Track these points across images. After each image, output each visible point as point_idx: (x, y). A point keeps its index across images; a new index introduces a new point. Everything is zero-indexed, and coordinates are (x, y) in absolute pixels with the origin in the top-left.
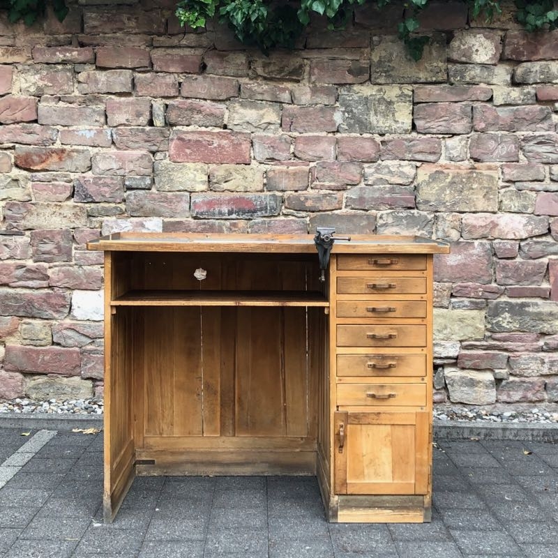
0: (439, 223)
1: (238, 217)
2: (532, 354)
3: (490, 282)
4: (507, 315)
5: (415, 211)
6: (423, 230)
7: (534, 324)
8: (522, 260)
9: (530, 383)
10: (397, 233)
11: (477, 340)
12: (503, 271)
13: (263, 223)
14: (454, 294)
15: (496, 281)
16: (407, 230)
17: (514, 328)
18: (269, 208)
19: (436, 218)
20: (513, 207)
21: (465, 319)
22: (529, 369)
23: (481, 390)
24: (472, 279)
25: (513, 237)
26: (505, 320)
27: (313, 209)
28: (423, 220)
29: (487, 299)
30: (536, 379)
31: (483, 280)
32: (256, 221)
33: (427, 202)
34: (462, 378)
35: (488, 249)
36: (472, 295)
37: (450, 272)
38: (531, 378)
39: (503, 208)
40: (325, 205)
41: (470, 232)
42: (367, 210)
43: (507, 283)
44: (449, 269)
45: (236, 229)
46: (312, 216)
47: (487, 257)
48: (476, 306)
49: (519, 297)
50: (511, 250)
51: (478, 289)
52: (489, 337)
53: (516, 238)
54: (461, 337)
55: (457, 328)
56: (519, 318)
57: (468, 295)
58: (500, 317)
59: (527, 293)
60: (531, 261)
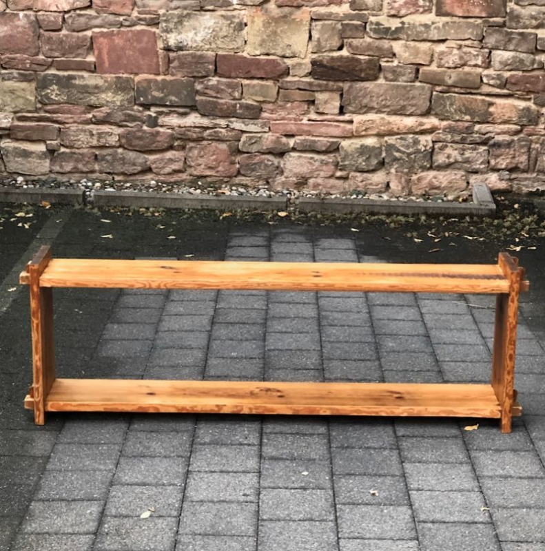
2: (81, 127)
3: (37, 54)
4: (55, 87)
7: (81, 96)
8: (67, 33)
9: (79, 154)
11: (28, 112)
12: (48, 43)
14: (4, 66)
15: (43, 53)
17: (62, 101)
21: (14, 90)
22: (79, 140)
23: (34, 161)
24: (24, 51)
25: (56, 9)
26: (54, 92)
29: (36, 71)
30: (86, 150)
31: (31, 52)
34: (15, 148)
35: (34, 21)
36: (20, 66)
38: (82, 149)
41: (15, 3)
43: (53, 55)
47: (32, 29)
48: (24, 78)
49: (66, 70)
50: (55, 22)
51: (25, 60)
52: (40, 109)
53: (59, 10)
54: (13, 108)
55: (9, 99)
56: (66, 90)
57: (16, 67)
58: (49, 89)
59: (73, 66)
60: (75, 34)
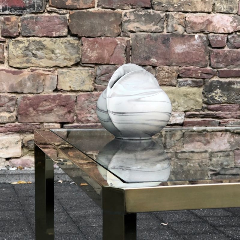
0: (169, 20)
1: (10, 13)
2: (236, 120)
3: (206, 66)
4: (219, 91)
5: (151, 11)
6: (157, 25)
7: (238, 97)
8: (229, 49)
10: (137, 28)
11: (197, 110)
12: (216, 57)
13: (32, 18)
14: (180, 75)
15: (210, 65)
16: (145, 25)
17: (223, 101)
18: (36, 6)
19: (167, 16)
20: (223, 9)
21: (187, 94)
24: (194, 64)
25: (223, 31)
26: (217, 95)
27: (72, 7)
28: (157, 17)
29: (204, 79)
31: (202, 65)
32: (25, 16)
33: (160, 4)
35: (205, 41)
36: (194, 75)
37: (177, 58)
39: (216, 9)
40: (81, 5)
41: (192, 27)
42: (114, 9)
43: (218, 67)
44: (177, 56)
45: (10, 23)
46: (71, 13)
47: (204, 47)
48: (197, 85)
49: (227, 77)
50: (222, 41)
51: (197, 71)
52: (206, 108)
53: (225, 33)
54: (185, 108)
55: (182, 101)
56: (227, 93)
57: (191, 76)
58: (214, 92)
59: (233, 75)
60: (236, 50)
